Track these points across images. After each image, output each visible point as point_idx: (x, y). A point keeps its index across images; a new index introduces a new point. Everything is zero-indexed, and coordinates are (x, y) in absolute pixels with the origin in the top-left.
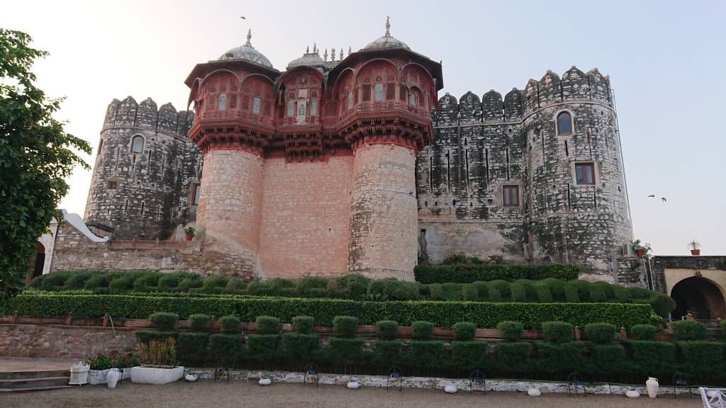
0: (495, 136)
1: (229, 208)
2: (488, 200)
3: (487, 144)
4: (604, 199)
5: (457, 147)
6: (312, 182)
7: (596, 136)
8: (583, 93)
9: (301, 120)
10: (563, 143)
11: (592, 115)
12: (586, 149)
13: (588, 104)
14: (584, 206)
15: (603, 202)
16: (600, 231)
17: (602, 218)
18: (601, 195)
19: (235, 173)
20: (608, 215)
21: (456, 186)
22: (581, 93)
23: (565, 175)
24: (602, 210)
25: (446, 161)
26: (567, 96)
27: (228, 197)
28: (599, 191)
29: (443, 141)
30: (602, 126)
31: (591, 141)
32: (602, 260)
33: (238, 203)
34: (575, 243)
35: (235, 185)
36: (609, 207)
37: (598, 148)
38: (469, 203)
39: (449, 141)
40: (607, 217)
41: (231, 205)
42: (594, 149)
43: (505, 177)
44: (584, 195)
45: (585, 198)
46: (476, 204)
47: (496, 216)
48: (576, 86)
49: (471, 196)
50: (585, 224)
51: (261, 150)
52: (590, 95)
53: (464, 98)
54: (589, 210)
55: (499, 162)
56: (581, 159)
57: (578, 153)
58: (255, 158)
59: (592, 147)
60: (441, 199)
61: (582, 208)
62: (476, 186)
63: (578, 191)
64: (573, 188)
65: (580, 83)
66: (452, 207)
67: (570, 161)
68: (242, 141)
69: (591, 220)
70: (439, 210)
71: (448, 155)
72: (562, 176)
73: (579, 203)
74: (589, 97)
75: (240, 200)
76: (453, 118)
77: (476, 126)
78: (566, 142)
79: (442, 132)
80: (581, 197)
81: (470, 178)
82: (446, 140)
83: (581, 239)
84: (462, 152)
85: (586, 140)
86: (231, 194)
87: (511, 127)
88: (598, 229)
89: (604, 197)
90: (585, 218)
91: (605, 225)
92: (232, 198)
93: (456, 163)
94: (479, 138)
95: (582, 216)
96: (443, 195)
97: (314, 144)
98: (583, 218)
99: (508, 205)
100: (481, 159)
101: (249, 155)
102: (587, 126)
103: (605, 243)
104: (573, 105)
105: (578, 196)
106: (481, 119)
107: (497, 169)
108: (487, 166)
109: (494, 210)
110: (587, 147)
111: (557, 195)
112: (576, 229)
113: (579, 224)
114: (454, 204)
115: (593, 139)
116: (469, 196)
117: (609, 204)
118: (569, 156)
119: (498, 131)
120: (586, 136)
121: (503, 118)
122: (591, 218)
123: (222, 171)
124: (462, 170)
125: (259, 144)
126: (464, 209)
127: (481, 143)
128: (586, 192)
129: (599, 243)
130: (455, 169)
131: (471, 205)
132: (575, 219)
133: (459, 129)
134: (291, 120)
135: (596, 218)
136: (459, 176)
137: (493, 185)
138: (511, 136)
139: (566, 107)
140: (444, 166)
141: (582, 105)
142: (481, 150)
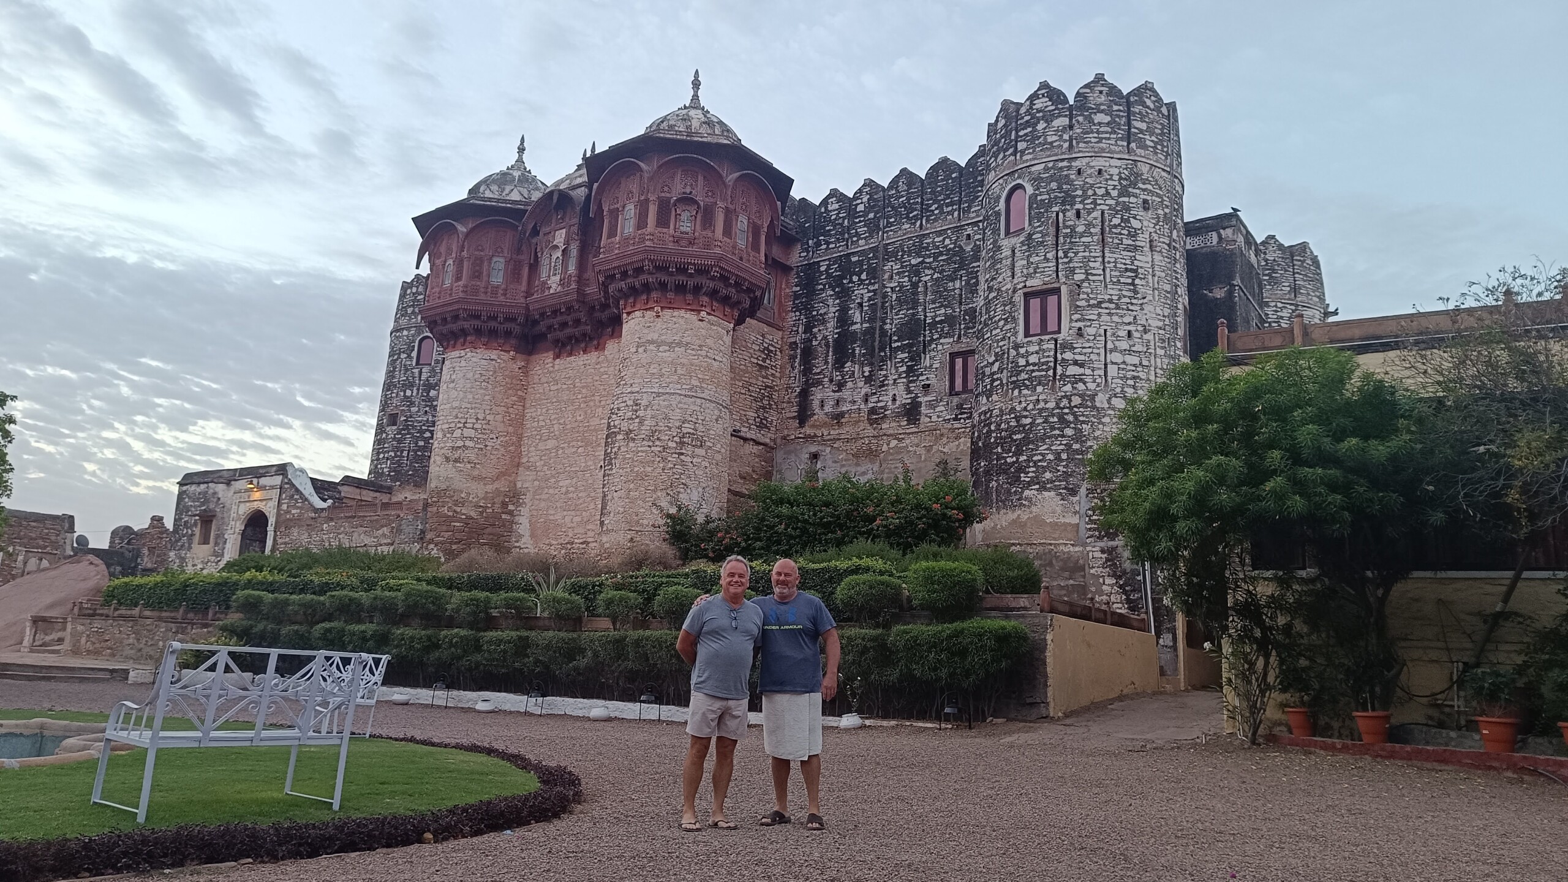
0: (941, 253)
1: (460, 443)
2: (924, 387)
3: (927, 271)
4: (1076, 363)
5: (876, 286)
6: (583, 387)
7: (1073, 229)
8: (1055, 138)
9: (554, 282)
10: (1009, 253)
11: (1070, 182)
12: (1047, 260)
13: (1063, 160)
14: (1033, 383)
15: (1073, 370)
16: (1057, 432)
17: (1065, 402)
18: (1068, 355)
19: (469, 385)
20: (1081, 396)
21: (871, 364)
22: (1050, 139)
23: (1006, 320)
24: (1068, 388)
25: (857, 317)
26: (1023, 152)
27: (459, 425)
28: (1068, 346)
29: (855, 278)
30: (1094, 203)
31: (1061, 239)
32: (1052, 493)
33: (472, 433)
34: (1009, 460)
35: (469, 406)
36: (1088, 379)
37: (1076, 254)
38: (891, 394)
39: (864, 276)
40: (1076, 400)
41: (463, 438)
42: (1066, 256)
43: (953, 336)
44: (1033, 359)
45: (1034, 364)
46: (904, 398)
47: (934, 418)
48: (1041, 126)
49: (895, 380)
50: (1029, 420)
51: (513, 342)
52: (1071, 140)
53: (894, 182)
54: (1039, 389)
55: (946, 307)
56: (1035, 283)
57: (1031, 270)
58: (505, 356)
59: (1061, 254)
60: (846, 394)
61: (1027, 387)
62: (902, 361)
63: (1022, 351)
64: (1017, 347)
65: (1049, 118)
66: (862, 406)
67: (1015, 291)
68: (478, 332)
69: (1041, 410)
70: (842, 415)
71: (861, 305)
72: (1001, 323)
73: (1024, 376)
74: (1066, 145)
75: (476, 429)
76: (873, 228)
77: (910, 239)
78: (1013, 251)
79: (854, 259)
80: (1028, 364)
81: (894, 345)
82: (859, 275)
83: (1018, 453)
84: (885, 295)
85: (1050, 240)
86: (463, 421)
87: (969, 231)
88: (1053, 428)
89: (1078, 357)
90: (1030, 407)
91: (1071, 418)
92: (465, 427)
93: (871, 320)
94: (914, 262)
95: (1024, 405)
96: (850, 385)
97: (577, 322)
98: (1025, 409)
99: (957, 394)
100: (915, 303)
101: (494, 354)
102: (1056, 209)
103: (1064, 456)
104: (1033, 169)
105: (1022, 362)
106: (918, 223)
107: (941, 322)
108: (926, 316)
109: (932, 405)
110: (1050, 256)
111: (993, 364)
112: (1011, 431)
113: (1018, 422)
114: (867, 400)
115: (1066, 236)
116: (891, 382)
117: (1088, 372)
118: (1015, 281)
119: (947, 242)
120: (1052, 230)
121: (956, 214)
122: (1041, 405)
123: (452, 385)
124: (883, 333)
125: (508, 334)
126: (882, 408)
127: (916, 271)
128: (1037, 353)
129: (1051, 457)
130: (870, 332)
131: (894, 400)
132: (1013, 410)
133: (881, 249)
134: (545, 286)
135: (1051, 405)
136: (877, 343)
137: (933, 354)
138: (968, 248)
139: (1019, 177)
140: (854, 327)
141: (1050, 165)
142: (915, 285)
